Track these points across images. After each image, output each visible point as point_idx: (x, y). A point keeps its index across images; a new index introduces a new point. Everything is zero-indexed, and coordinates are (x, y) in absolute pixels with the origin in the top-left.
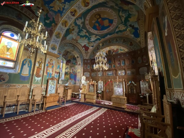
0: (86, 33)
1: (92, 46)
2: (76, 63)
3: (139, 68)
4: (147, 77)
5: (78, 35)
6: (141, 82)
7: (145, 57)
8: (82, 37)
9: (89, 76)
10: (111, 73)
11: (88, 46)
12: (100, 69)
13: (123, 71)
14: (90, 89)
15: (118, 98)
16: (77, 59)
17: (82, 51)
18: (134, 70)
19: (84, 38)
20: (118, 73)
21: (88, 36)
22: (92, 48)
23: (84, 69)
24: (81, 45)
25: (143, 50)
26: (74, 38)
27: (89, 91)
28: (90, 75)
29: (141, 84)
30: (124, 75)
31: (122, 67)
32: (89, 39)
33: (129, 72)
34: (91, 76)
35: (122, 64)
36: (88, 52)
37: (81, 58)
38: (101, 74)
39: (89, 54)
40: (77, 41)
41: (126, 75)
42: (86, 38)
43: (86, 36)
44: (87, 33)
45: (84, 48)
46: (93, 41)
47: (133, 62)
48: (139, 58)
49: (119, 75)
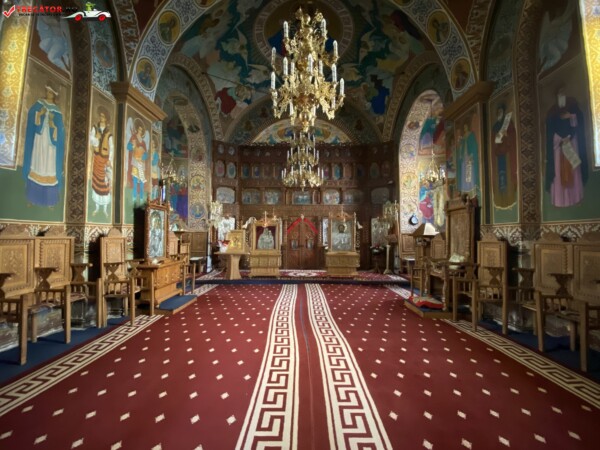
0: (242, 47)
1: (248, 102)
2: (183, 152)
3: (372, 189)
5: (218, 46)
6: (373, 220)
7: (387, 166)
8: (226, 57)
9: (233, 200)
11: (235, 97)
12: (300, 183)
13: (337, 194)
16: (188, 134)
17: (213, 109)
18: (361, 193)
19: (231, 64)
20: (324, 200)
21: (244, 61)
22: (245, 105)
23: (214, 176)
24: (213, 86)
25: (386, 146)
26: (202, 55)
28: (238, 198)
29: (372, 224)
30: (337, 203)
31: (335, 182)
32: (245, 73)
33: (350, 198)
34: (240, 203)
35: (336, 175)
36: (230, 119)
37: (206, 134)
39: (232, 126)
40: (207, 66)
41: (342, 204)
42: (235, 66)
43: (237, 60)
44: (246, 51)
45: (219, 101)
46: (254, 84)
48: (374, 166)
49: (325, 203)
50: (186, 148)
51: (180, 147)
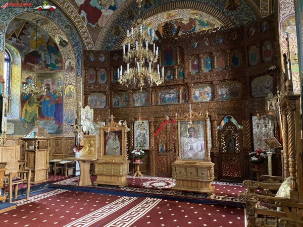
1: (113, 8)
2: (60, 65)
3: (252, 79)
4: (271, 105)
6: (254, 118)
9: (104, 105)
10: (172, 95)
11: (98, 7)
12: (138, 81)
13: (208, 89)
14: (107, 146)
15: (191, 167)
16: (61, 49)
17: (79, 22)
18: (238, 85)
20: (193, 96)
22: (111, 12)
23: (85, 83)
27: (105, 154)
28: (109, 103)
29: (254, 123)
30: (208, 99)
31: (205, 76)
33: (224, 93)
34: (111, 108)
35: (206, 66)
36: (98, 28)
37: (73, 46)
38: (141, 101)
39: (102, 34)
41: (215, 100)
45: (83, 14)
47: (235, 60)
49: (194, 101)
50: (61, 62)
51: (57, 61)
